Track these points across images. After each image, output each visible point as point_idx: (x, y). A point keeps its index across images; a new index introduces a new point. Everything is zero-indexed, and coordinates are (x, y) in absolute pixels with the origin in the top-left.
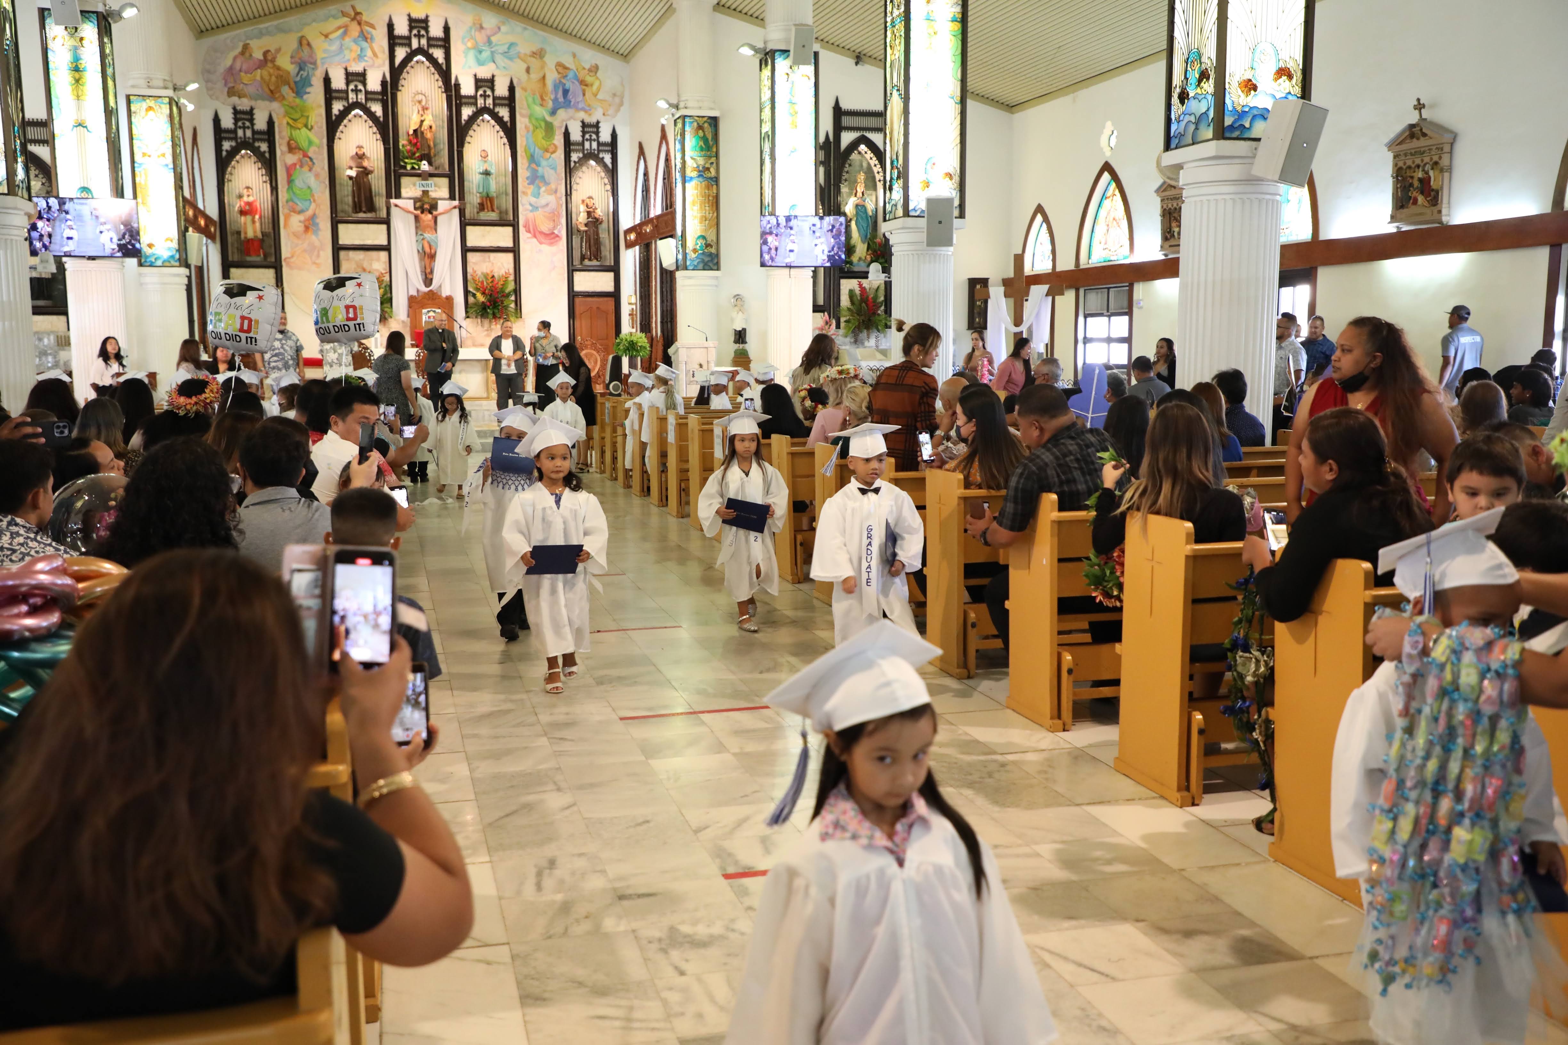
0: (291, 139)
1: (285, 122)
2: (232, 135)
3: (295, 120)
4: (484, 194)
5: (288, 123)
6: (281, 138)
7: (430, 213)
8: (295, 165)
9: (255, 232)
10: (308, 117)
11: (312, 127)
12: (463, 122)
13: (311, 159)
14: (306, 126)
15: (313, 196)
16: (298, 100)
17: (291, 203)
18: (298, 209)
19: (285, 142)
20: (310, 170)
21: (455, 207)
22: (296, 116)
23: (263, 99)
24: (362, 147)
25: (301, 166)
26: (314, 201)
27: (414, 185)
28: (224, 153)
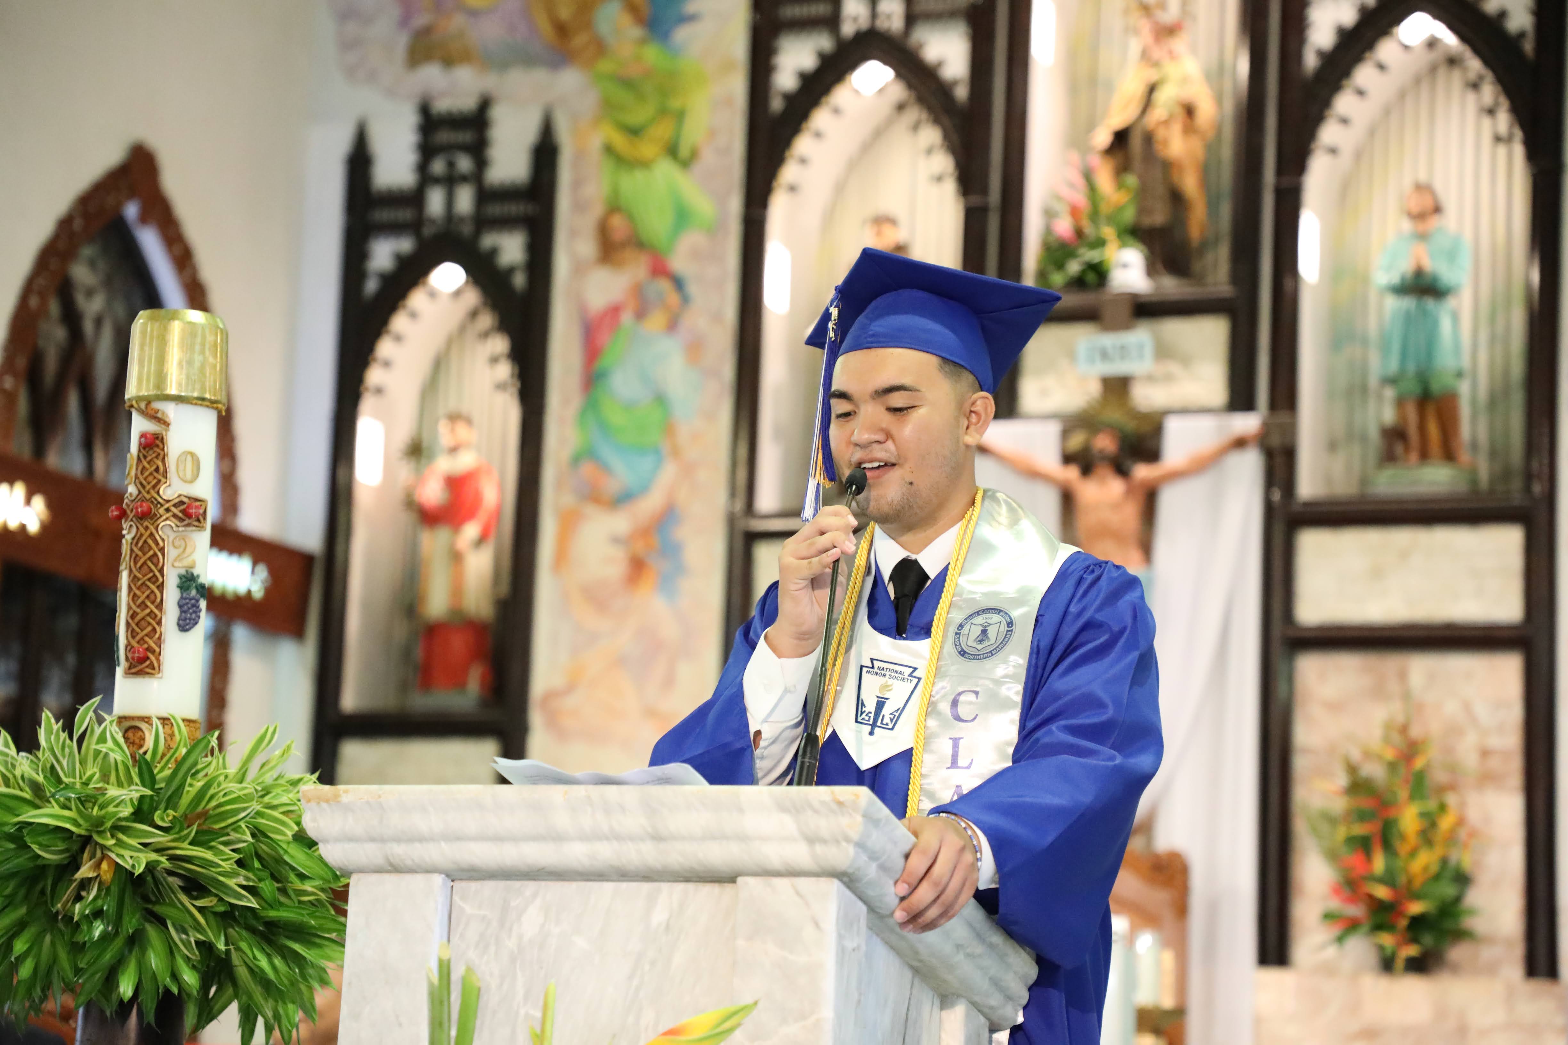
0: (614, 207)
1: (596, 140)
2: (405, 214)
3: (634, 132)
4: (1411, 387)
5: (609, 150)
6: (579, 207)
7: (1121, 470)
8: (614, 312)
9: (457, 590)
10: (680, 116)
11: (694, 155)
12: (1311, 61)
13: (678, 283)
14: (672, 151)
15: (669, 429)
16: (652, 54)
17: (587, 469)
18: (612, 486)
19: (588, 222)
20: (672, 325)
21: (1240, 443)
22: (638, 115)
23: (529, 60)
24: (891, 221)
25: (641, 314)
26: (676, 452)
27: (1072, 356)
28: (371, 286)
